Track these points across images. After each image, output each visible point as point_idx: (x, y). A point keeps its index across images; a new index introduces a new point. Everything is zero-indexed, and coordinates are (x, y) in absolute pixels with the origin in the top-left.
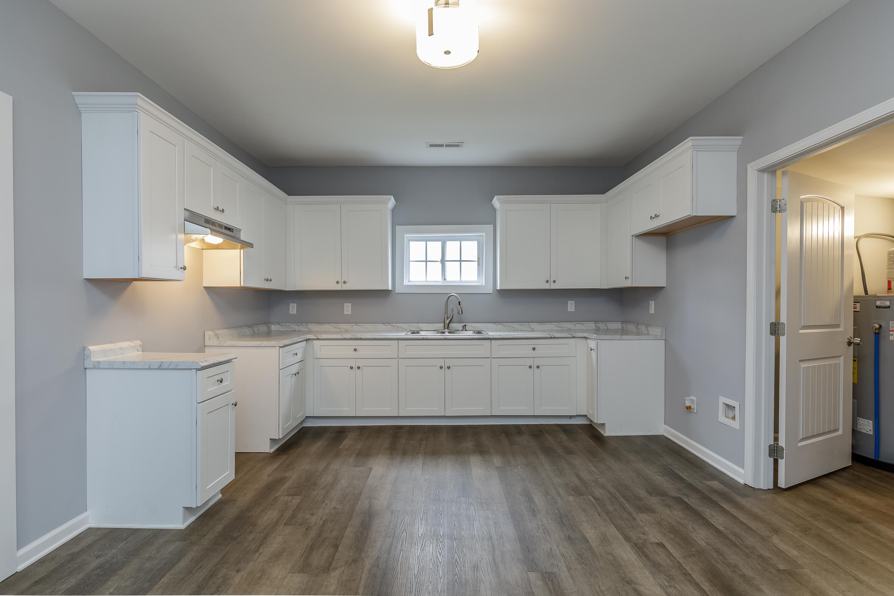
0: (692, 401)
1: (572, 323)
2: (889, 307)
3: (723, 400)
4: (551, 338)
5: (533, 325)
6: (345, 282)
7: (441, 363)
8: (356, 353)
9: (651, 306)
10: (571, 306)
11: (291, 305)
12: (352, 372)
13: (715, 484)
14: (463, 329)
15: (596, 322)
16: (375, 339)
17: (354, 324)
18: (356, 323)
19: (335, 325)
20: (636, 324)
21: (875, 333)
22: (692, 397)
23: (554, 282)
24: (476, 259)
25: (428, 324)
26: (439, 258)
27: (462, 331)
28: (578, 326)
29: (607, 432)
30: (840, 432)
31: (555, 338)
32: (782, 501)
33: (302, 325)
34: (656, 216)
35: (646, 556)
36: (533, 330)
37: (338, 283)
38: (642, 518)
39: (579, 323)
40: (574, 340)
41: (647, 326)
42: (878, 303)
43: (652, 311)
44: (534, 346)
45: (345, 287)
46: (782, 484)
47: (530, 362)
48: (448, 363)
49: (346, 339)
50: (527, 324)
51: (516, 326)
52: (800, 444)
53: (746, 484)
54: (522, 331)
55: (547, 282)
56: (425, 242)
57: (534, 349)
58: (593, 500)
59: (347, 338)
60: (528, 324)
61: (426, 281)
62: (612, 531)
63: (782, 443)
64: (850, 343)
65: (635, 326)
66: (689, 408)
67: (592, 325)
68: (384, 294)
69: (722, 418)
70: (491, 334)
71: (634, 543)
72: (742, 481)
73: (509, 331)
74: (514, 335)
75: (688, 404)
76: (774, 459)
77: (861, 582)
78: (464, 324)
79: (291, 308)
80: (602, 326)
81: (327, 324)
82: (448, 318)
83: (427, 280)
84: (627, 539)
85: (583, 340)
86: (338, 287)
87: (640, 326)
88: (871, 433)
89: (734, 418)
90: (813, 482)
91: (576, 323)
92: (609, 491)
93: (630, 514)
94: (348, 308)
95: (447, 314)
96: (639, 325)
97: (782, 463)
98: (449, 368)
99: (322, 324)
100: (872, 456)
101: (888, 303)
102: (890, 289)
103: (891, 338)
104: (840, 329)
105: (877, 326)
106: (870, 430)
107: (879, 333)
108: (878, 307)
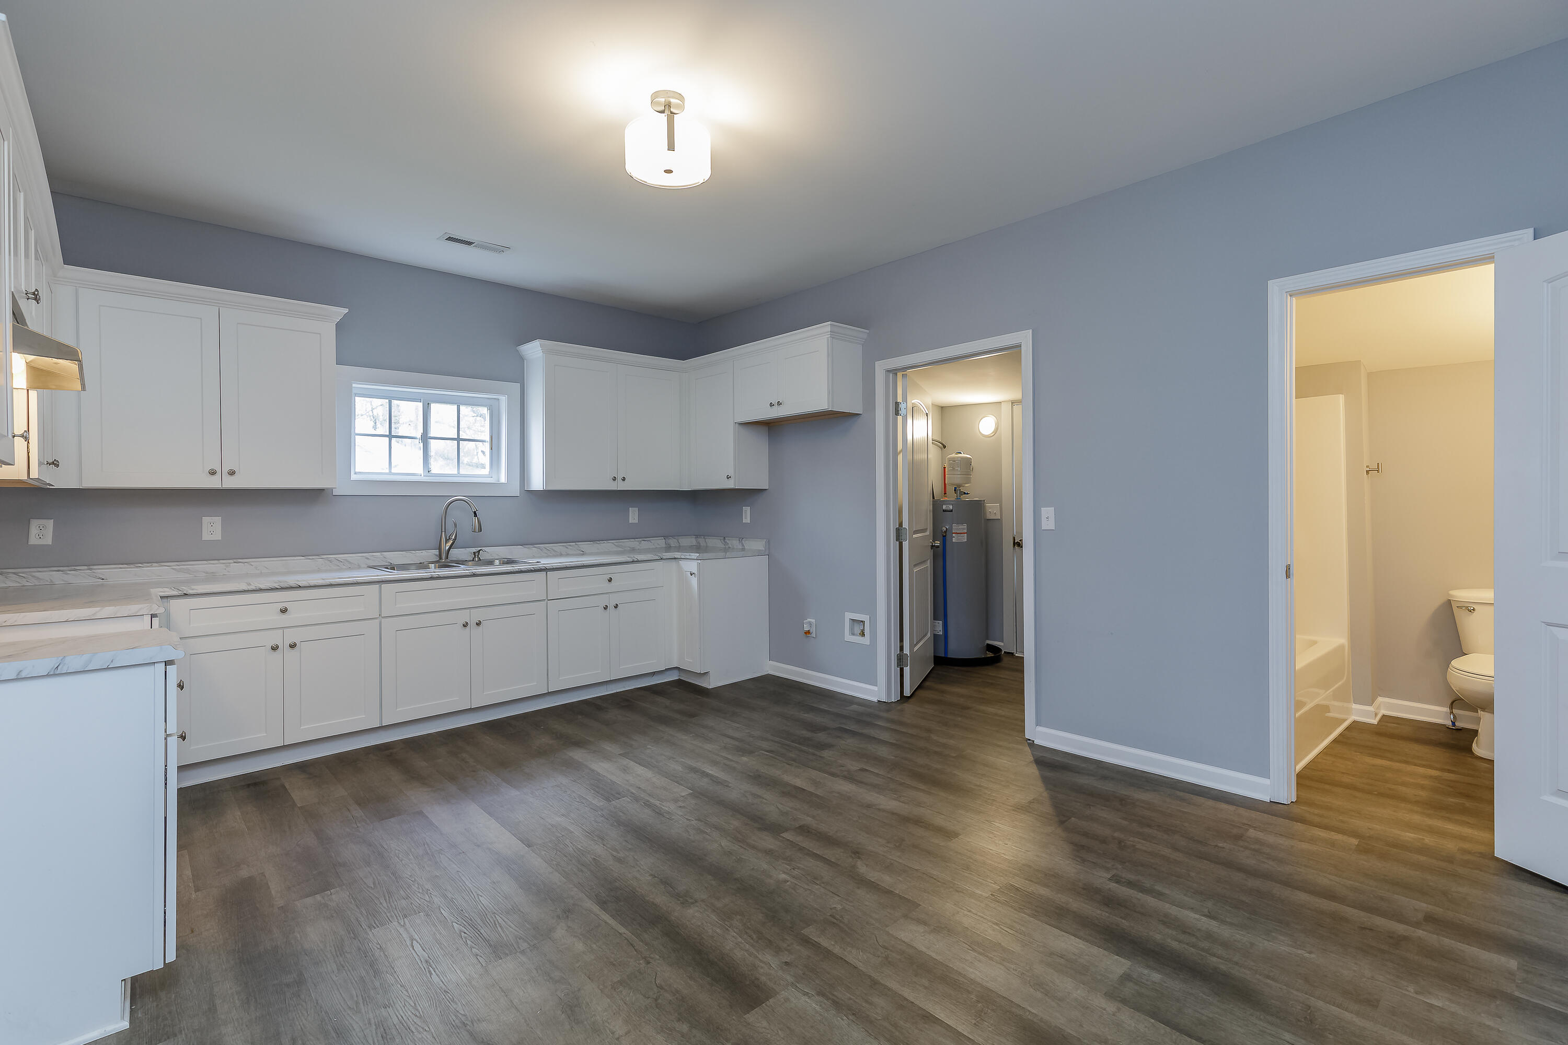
0: (810, 623)
1: (636, 540)
2: (952, 511)
3: (849, 616)
4: (633, 562)
5: (585, 546)
6: (232, 473)
7: (464, 617)
8: (284, 616)
9: (746, 513)
10: (633, 516)
11: (35, 523)
12: (277, 655)
13: (854, 707)
14: (474, 558)
15: (665, 537)
16: (330, 585)
17: (232, 561)
18: (236, 558)
19: (178, 565)
20: (722, 538)
21: (943, 536)
22: (809, 620)
23: (624, 479)
24: (487, 438)
25: (404, 552)
26: (419, 433)
27: (473, 560)
28: (645, 545)
29: (712, 683)
30: (929, 635)
31: (638, 561)
32: (907, 706)
33: (75, 570)
34: (779, 404)
35: (862, 782)
36: (583, 554)
37: (213, 473)
38: (826, 754)
39: (645, 539)
40: (661, 563)
41: (741, 539)
42: (944, 507)
43: (747, 519)
44: (610, 576)
45: (231, 483)
46: (907, 693)
47: (603, 600)
48: (476, 616)
49: (260, 590)
50: (574, 544)
51: (558, 547)
52: (916, 649)
53: (879, 701)
54: (568, 555)
55: (614, 479)
56: (387, 400)
57: (610, 580)
58: (768, 753)
59: (262, 587)
60: (576, 544)
61: (390, 473)
62: (814, 774)
63: (907, 651)
64: (932, 546)
65: (721, 540)
66: (808, 632)
67: (661, 542)
68: (313, 496)
69: (848, 637)
70: (532, 562)
71: (842, 776)
72: (875, 700)
73: (548, 557)
74: (584, 561)
75: (806, 629)
76: (900, 668)
78: (474, 550)
79: (34, 531)
80: (673, 542)
81: (154, 564)
82: (447, 541)
83: (393, 471)
84: (833, 775)
85: (673, 563)
86: (213, 483)
87: (729, 540)
88: (941, 633)
89: (863, 634)
90: (920, 687)
91: (641, 540)
92: (772, 741)
93: (814, 754)
94: (212, 528)
95: (445, 532)
96: (726, 538)
97: (907, 670)
98: (478, 624)
99: (140, 565)
100: (943, 655)
101: (951, 507)
102: (945, 493)
103: (954, 540)
104: (928, 533)
105: (945, 529)
106: (940, 631)
107: (945, 536)
108: (944, 511)
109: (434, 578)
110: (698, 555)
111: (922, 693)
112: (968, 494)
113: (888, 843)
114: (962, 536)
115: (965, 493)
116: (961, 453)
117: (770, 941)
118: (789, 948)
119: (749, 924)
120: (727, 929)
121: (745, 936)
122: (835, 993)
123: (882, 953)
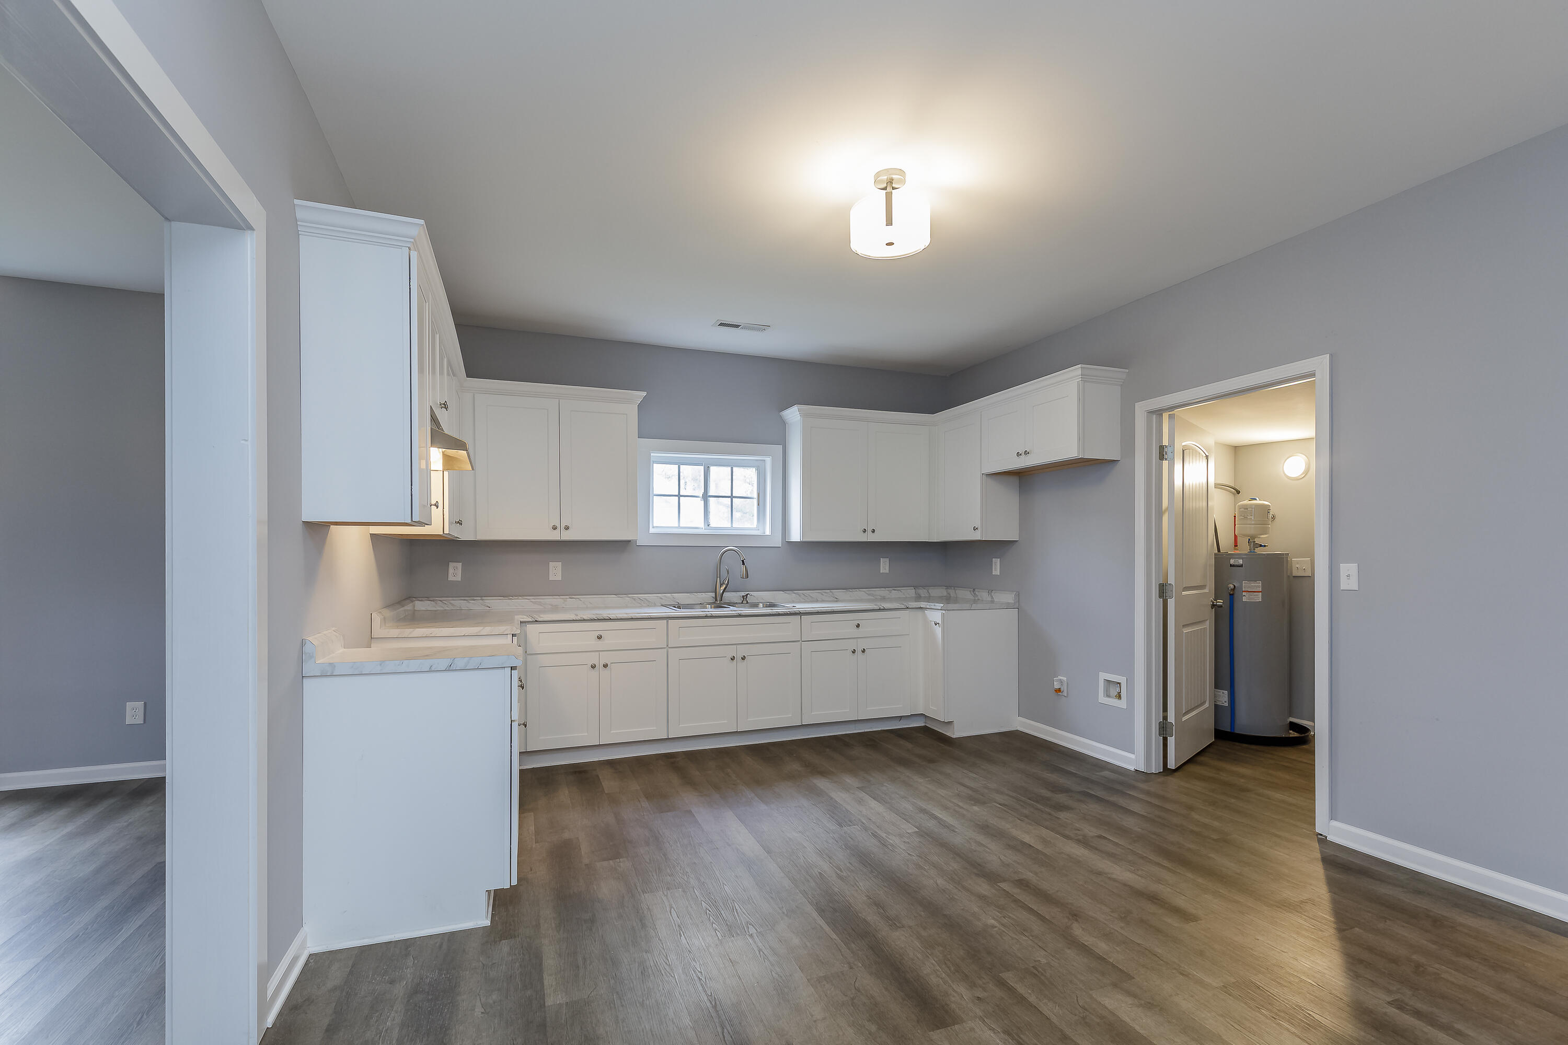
0: (1061, 682)
1: (887, 589)
2: (1242, 566)
3: (1103, 676)
4: (880, 610)
5: (838, 593)
6: (567, 528)
7: (731, 651)
8: (600, 642)
9: (995, 565)
10: (884, 566)
11: (451, 565)
12: (595, 672)
13: (1106, 773)
14: (742, 601)
15: (915, 587)
16: (632, 619)
17: (568, 597)
18: (569, 594)
19: (535, 599)
20: (972, 589)
21: (1230, 594)
22: (1060, 677)
23: (873, 531)
24: (755, 496)
25: (688, 594)
26: (700, 492)
27: (742, 603)
28: (895, 594)
29: (957, 732)
30: (1207, 705)
31: (884, 610)
32: (1174, 782)
33: (474, 600)
34: (1026, 453)
35: (1096, 849)
36: (837, 600)
37: (555, 528)
38: (1063, 815)
39: (895, 589)
40: (907, 612)
41: (990, 591)
42: (1232, 561)
43: (996, 571)
44: (857, 622)
45: (565, 536)
46: (1172, 765)
47: (852, 645)
48: (742, 651)
49: (584, 620)
50: (829, 591)
51: (814, 594)
52: (1184, 719)
53: (1137, 770)
54: (823, 601)
55: (865, 531)
56: (677, 466)
57: (858, 626)
58: (1000, 806)
59: (586, 618)
60: (831, 592)
61: (679, 527)
62: (1045, 832)
63: (1171, 718)
64: (1213, 606)
65: (970, 591)
66: (1058, 690)
67: (911, 592)
68: (622, 546)
69: (1102, 699)
70: (789, 607)
71: (1075, 840)
72: (1132, 768)
73: (806, 602)
74: (834, 607)
75: (1057, 686)
76: (1163, 737)
77: (1279, 837)
78: (743, 594)
79: (451, 571)
80: (923, 592)
81: (520, 598)
82: (721, 585)
83: (681, 526)
84: (1067, 837)
85: (919, 613)
86: (554, 536)
87: (978, 592)
88: (1226, 705)
89: (1119, 696)
90: (1190, 761)
91: (891, 589)
92: (1008, 795)
93: (1050, 814)
94: (556, 571)
95: (720, 577)
96: (976, 590)
97: (1171, 741)
98: (743, 658)
99: (511, 598)
100: (1229, 731)
101: (1241, 562)
102: (1236, 546)
103: (1244, 599)
104: (1206, 591)
105: (1232, 586)
106: (1225, 702)
107: (1233, 594)
108: (1231, 566)
109: (708, 617)
110: (942, 605)
111: (1192, 768)
112: (1265, 546)
113: (1112, 912)
114: (1255, 595)
115: (1261, 546)
116: (1256, 499)
117: (966, 976)
118: (984, 986)
119: (949, 956)
120: (928, 957)
121: (944, 966)
122: (1022, 1036)
123: (1080, 1013)
